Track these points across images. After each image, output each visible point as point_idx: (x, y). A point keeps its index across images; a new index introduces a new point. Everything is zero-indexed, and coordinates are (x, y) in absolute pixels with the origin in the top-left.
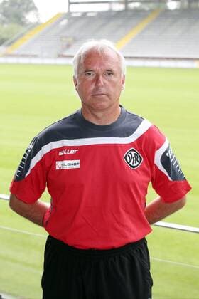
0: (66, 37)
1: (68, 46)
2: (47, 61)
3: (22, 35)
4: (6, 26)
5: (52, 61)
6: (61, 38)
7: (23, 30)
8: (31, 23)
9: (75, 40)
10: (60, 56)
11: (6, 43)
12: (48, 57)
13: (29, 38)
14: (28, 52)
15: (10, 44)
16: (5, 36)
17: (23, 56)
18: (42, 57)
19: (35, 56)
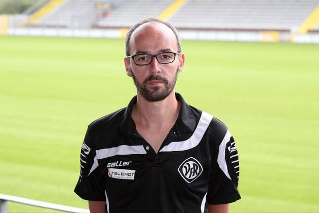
1: (105, 14)
2: (79, 33)
5: (84, 33)
9: (113, 7)
10: (96, 27)
11: (30, 10)
12: (80, 28)
14: (54, 22)
15: (33, 12)
17: (49, 27)
18: (73, 28)
19: (64, 27)
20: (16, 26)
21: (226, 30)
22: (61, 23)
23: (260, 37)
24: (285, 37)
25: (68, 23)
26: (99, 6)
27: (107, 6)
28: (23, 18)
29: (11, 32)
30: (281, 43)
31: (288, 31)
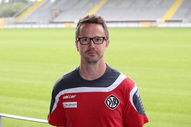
0: (55, 10)
1: (56, 16)
2: (42, 26)
3: (25, 10)
4: (15, 4)
5: (46, 26)
6: (51, 10)
7: (26, 6)
8: (31, 2)
9: (61, 12)
10: (51, 22)
11: (16, 15)
12: (43, 23)
13: (30, 11)
14: (29, 21)
15: (18, 16)
16: (14, 10)
17: (27, 23)
18: (40, 24)
19: (34, 23)
20: (9, 24)
21: (122, 22)
22: (33, 21)
23: (140, 25)
24: (154, 24)
25: (36, 21)
26: (53, 11)
27: (57, 11)
28: (12, 19)
29: (6, 27)
30: (152, 27)
31: (155, 21)
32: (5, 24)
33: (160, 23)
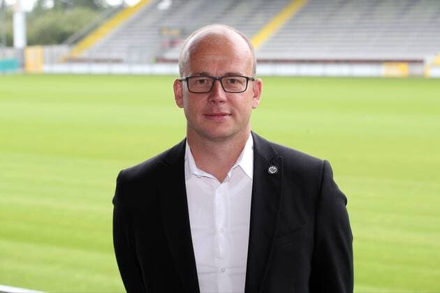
0: (169, 29)
1: (173, 43)
3: (94, 28)
4: (70, 13)
5: (145, 69)
6: (161, 31)
7: (96, 17)
8: (110, 7)
9: (184, 33)
10: (161, 60)
11: (71, 39)
12: (140, 62)
14: (104, 55)
15: (76, 42)
16: (67, 28)
17: (98, 61)
18: (130, 63)
19: (118, 61)
20: (52, 61)
21: (337, 62)
22: (115, 55)
23: (383, 70)
24: (417, 69)
25: (122, 56)
26: (165, 32)
28: (62, 50)
29: (46, 68)
30: (412, 79)
31: (420, 62)
32: (45, 62)
33: (434, 65)
